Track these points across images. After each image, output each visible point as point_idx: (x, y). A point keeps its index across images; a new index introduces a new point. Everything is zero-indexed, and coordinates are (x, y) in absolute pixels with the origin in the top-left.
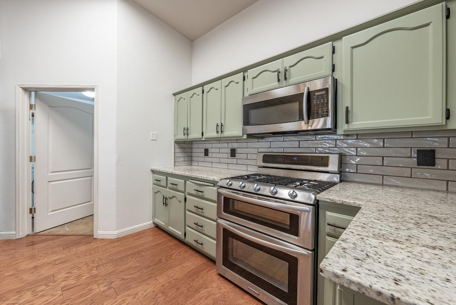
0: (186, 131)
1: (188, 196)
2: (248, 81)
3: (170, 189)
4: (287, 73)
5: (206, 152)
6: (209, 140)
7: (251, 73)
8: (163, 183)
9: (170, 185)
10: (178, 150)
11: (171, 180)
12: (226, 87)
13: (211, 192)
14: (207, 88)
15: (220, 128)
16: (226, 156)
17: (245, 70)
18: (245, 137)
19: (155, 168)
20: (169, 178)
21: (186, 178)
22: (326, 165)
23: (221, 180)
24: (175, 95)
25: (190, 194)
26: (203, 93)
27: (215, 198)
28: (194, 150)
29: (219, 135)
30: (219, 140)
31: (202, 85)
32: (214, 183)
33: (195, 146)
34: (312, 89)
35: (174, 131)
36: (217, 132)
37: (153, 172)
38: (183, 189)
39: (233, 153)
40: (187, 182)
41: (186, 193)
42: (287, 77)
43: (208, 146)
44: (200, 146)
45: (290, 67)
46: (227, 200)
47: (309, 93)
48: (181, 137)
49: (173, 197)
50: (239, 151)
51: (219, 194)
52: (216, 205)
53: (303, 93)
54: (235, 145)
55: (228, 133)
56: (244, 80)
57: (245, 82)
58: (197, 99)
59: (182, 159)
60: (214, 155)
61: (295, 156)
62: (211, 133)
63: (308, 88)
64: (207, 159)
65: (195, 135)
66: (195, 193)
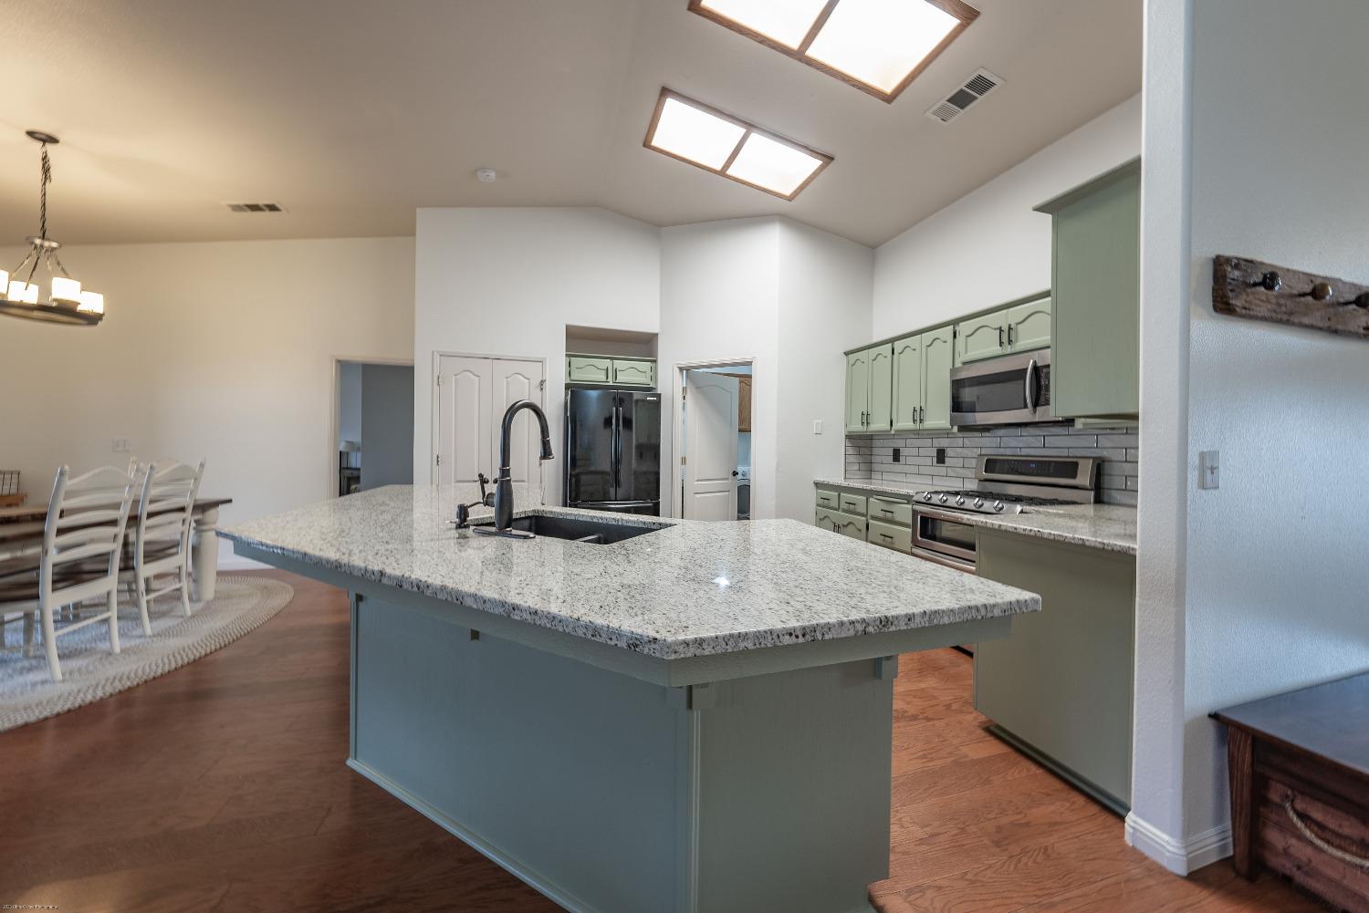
0: (866, 418)
1: (871, 521)
2: (960, 339)
3: (844, 511)
4: (1013, 333)
5: (896, 456)
6: (902, 433)
7: (964, 328)
8: (834, 503)
9: (844, 506)
10: (851, 451)
11: (846, 496)
12: (929, 346)
13: (904, 512)
14: (899, 345)
15: (919, 414)
16: (929, 461)
17: (955, 322)
18: (955, 429)
19: (820, 479)
20: (842, 494)
21: (869, 493)
22: (1074, 476)
23: (917, 493)
24: (847, 354)
25: (874, 518)
26: (893, 353)
27: (909, 521)
28: (875, 451)
29: (917, 426)
30: (917, 433)
31: (892, 341)
32: (908, 499)
33: (876, 443)
34: (1039, 364)
35: (846, 415)
36: (914, 421)
37: (818, 485)
38: (864, 511)
39: (941, 456)
40: (871, 499)
41: (869, 517)
42: (1013, 338)
43: (899, 444)
44: (887, 443)
45: (1017, 324)
46: (925, 520)
47: (1036, 369)
48: (857, 427)
49: (850, 523)
50: (949, 452)
51: (915, 513)
52: (910, 530)
53: (1027, 369)
54: (943, 443)
55: (930, 423)
56: (955, 336)
57: (956, 341)
58: (884, 364)
59: (856, 467)
60: (910, 460)
61: (1032, 462)
62: (904, 423)
63: (1035, 362)
64: (897, 467)
65: (880, 424)
66: (881, 514)
